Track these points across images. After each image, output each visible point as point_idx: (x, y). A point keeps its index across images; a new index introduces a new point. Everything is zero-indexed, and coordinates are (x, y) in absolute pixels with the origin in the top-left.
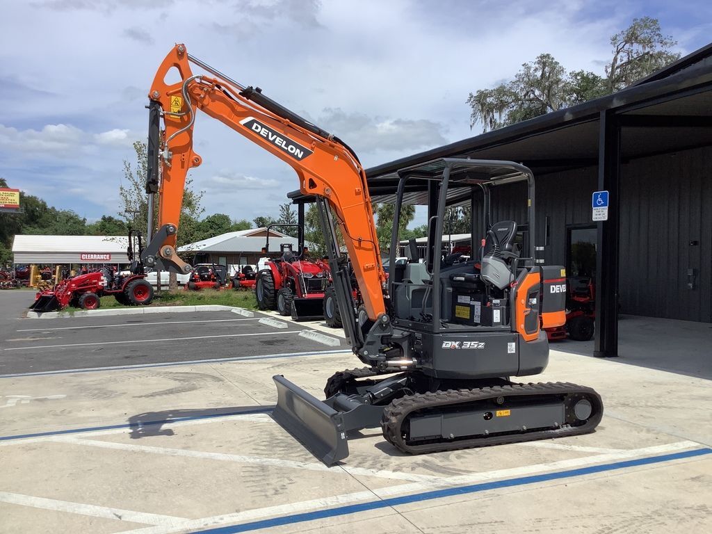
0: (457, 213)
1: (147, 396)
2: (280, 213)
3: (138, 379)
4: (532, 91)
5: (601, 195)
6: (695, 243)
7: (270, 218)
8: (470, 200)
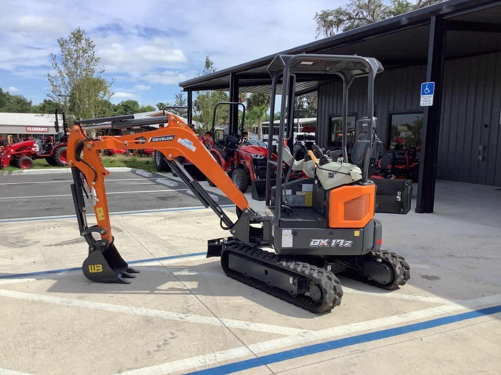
0: (302, 103)
1: (56, 245)
2: (175, 100)
3: (52, 229)
4: (361, 12)
5: (428, 85)
6: (486, 126)
7: (168, 104)
8: (317, 92)
